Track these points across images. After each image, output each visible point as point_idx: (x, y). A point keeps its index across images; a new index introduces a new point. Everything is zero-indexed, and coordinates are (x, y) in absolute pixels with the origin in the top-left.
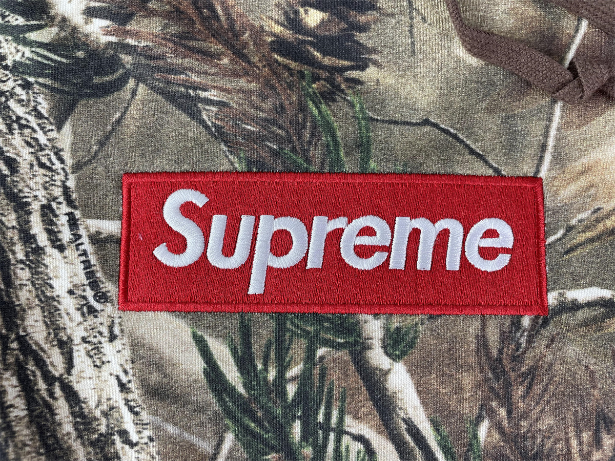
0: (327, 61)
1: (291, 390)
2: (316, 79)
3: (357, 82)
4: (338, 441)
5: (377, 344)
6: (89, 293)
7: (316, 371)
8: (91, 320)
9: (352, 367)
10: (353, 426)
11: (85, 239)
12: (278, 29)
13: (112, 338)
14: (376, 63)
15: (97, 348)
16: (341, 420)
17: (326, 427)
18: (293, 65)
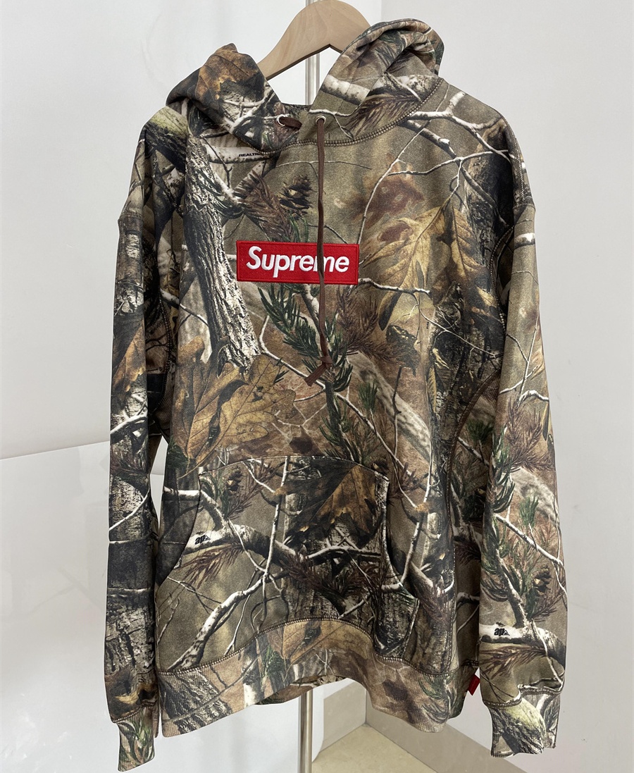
0: (297, 206)
1: (285, 305)
2: (293, 212)
3: (306, 213)
4: (298, 319)
5: (309, 292)
6: (229, 276)
7: (292, 300)
8: (230, 284)
9: (302, 299)
10: (302, 315)
11: (227, 260)
12: (282, 196)
13: (236, 289)
14: (311, 207)
15: (232, 291)
16: (299, 313)
17: (295, 315)
18: (286, 208)
